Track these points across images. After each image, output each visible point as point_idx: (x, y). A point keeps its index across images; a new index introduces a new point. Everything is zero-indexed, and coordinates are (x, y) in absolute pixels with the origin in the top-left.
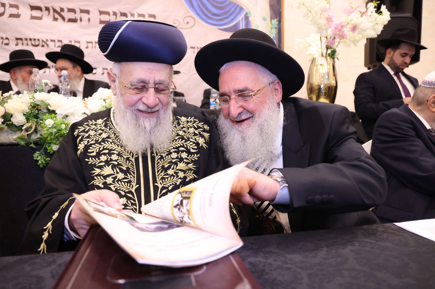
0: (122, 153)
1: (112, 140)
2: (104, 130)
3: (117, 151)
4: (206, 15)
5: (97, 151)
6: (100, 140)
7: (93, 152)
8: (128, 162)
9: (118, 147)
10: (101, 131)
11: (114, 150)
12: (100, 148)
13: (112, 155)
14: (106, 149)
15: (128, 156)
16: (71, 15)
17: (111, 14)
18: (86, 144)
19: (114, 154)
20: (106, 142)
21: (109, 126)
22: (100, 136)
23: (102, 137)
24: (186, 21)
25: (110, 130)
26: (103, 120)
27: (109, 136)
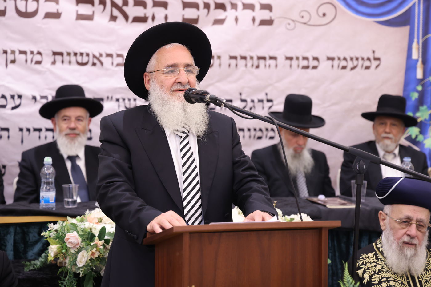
0: (396, 279)
1: (386, 269)
2: (377, 262)
3: (392, 278)
5: (378, 280)
6: (377, 271)
7: (375, 281)
8: (403, 285)
9: (392, 274)
10: (375, 264)
11: (390, 278)
12: (379, 277)
13: (390, 282)
14: (384, 277)
15: (401, 281)
18: (369, 274)
19: (391, 280)
20: (382, 272)
21: (380, 259)
22: (376, 267)
23: (378, 269)
25: (381, 262)
26: (373, 254)
27: (382, 267)
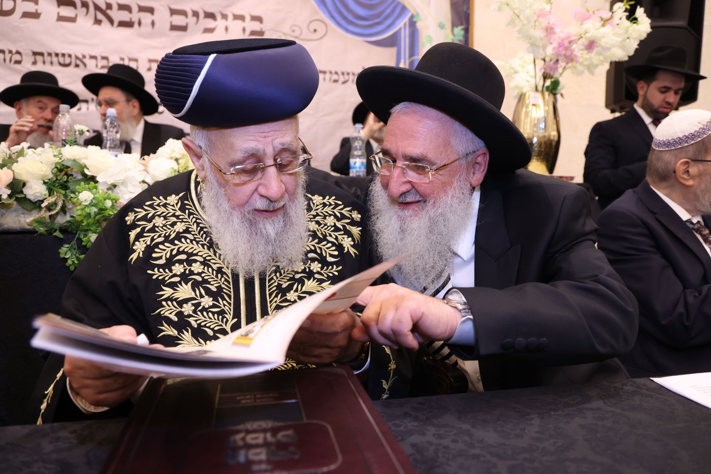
4: (345, 18)
16: (124, 16)
17: (190, 14)
24: (312, 27)
27: (188, 228)
